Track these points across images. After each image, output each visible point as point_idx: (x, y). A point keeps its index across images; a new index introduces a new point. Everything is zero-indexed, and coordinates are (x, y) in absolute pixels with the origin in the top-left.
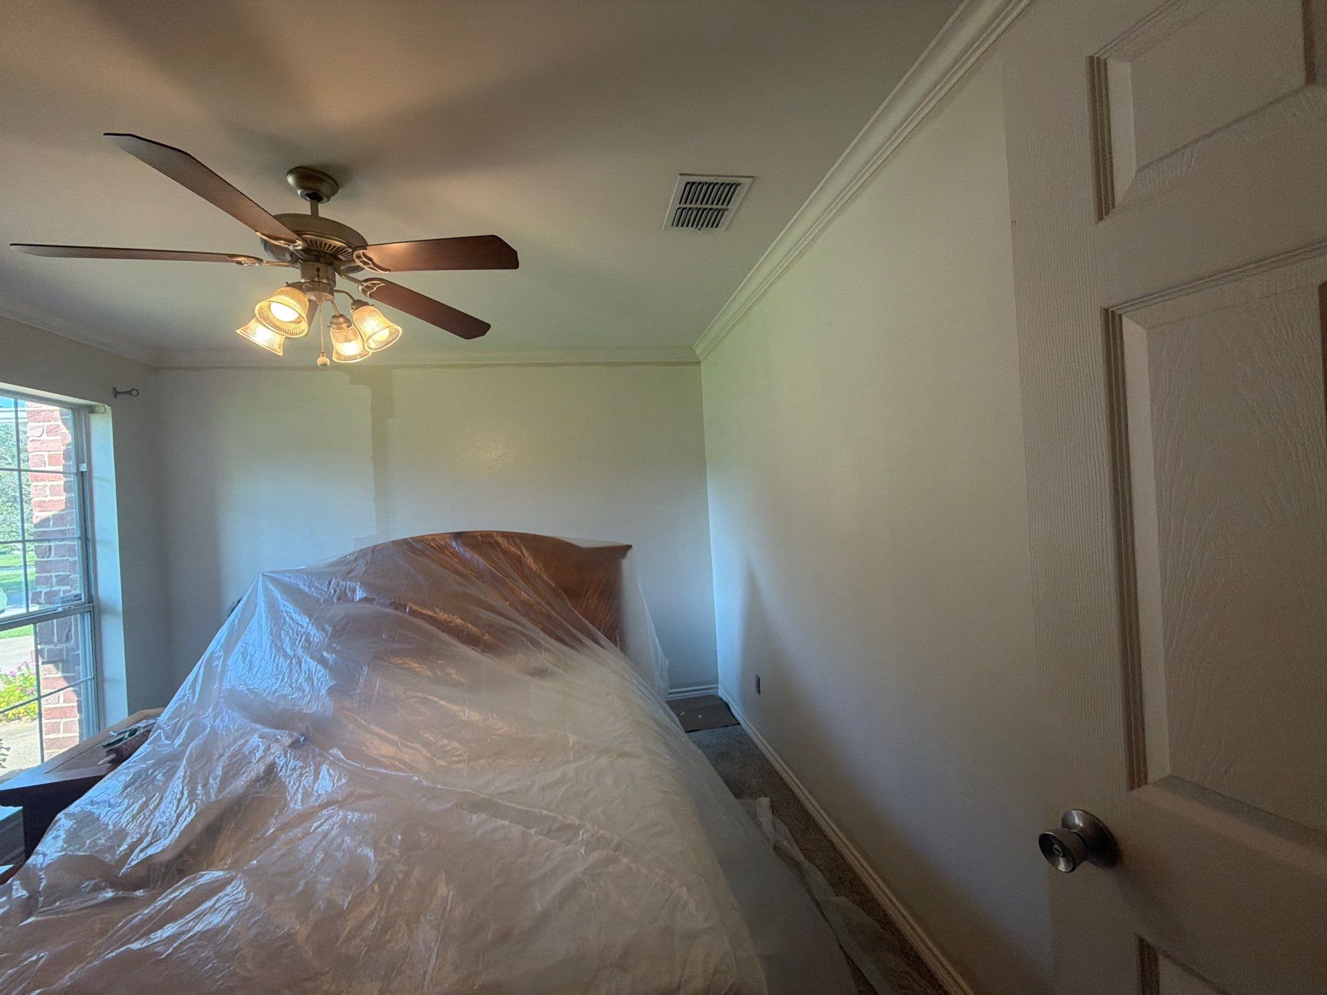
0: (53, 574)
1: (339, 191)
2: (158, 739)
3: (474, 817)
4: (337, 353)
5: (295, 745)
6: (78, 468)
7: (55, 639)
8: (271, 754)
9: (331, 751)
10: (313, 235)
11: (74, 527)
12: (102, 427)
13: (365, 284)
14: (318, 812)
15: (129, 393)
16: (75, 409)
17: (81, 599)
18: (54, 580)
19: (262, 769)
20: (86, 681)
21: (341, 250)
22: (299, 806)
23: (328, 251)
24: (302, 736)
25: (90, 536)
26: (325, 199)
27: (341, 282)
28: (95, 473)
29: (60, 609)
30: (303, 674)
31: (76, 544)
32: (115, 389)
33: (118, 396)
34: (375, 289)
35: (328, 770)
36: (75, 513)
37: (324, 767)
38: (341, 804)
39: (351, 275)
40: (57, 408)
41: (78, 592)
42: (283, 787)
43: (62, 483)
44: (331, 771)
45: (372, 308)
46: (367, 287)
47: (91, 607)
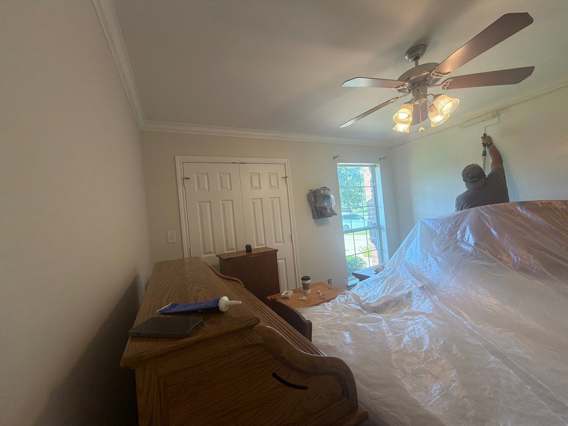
0: (371, 217)
1: (427, 48)
2: (385, 271)
3: (492, 357)
4: (433, 123)
5: (422, 288)
6: (373, 185)
7: (373, 236)
8: (412, 288)
9: (434, 296)
10: (414, 76)
11: (373, 203)
12: (378, 170)
13: (442, 85)
14: (419, 314)
15: (384, 158)
16: (371, 166)
17: (376, 225)
18: (372, 218)
19: (407, 292)
20: (379, 249)
21: (427, 75)
22: (414, 310)
23: (422, 79)
24: (426, 286)
25: (377, 206)
26: (421, 56)
27: (430, 90)
28: (377, 186)
29: (371, 227)
30: (428, 263)
31: (374, 207)
32: (380, 158)
33: (381, 160)
34: (448, 84)
35: (428, 301)
36: (373, 200)
37: (427, 300)
38: (428, 316)
39: (436, 84)
40: (368, 168)
41: (375, 222)
42: (412, 301)
43: (370, 190)
44: (429, 302)
45: (443, 95)
46: (444, 85)
47: (378, 227)
